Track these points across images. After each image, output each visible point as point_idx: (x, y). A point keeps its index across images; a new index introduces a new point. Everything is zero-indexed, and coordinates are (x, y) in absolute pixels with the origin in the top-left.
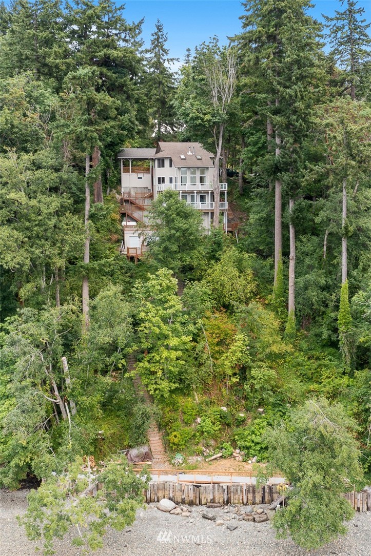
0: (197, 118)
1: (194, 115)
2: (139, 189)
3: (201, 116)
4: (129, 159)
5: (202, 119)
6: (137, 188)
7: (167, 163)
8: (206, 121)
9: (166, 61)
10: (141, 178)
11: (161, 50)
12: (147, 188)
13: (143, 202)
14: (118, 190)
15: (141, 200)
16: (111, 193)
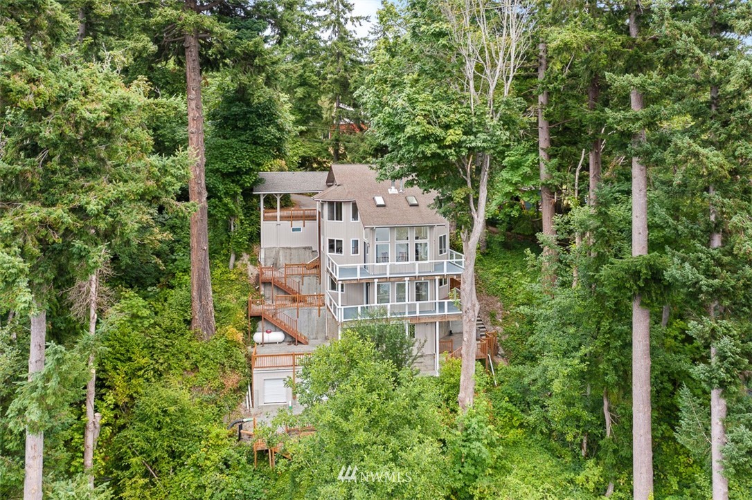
0: (427, 138)
1: (418, 129)
2: (293, 251)
3: (438, 131)
5: (439, 141)
6: (290, 248)
7: (347, 211)
8: (450, 147)
9: (349, 20)
10: (299, 230)
11: (340, 5)
12: (310, 248)
13: (301, 283)
14: (252, 256)
15: (297, 280)
16: (237, 263)
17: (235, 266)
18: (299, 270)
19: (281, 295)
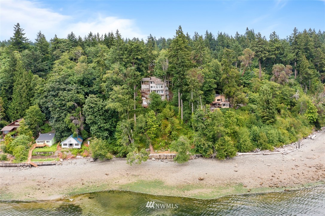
4: (143, 81)
6: (145, 89)
7: (153, 83)
10: (147, 86)
17: (139, 91)
18: (147, 91)
19: (145, 94)
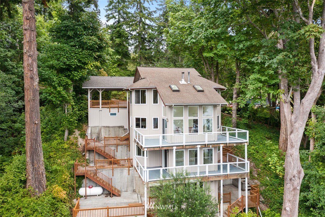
2: (111, 129)
4: (99, 89)
7: (149, 96)
12: (122, 127)
13: (115, 151)
14: (82, 132)
15: (113, 148)
16: (70, 137)
17: (68, 139)
18: (115, 142)
19: (102, 159)
